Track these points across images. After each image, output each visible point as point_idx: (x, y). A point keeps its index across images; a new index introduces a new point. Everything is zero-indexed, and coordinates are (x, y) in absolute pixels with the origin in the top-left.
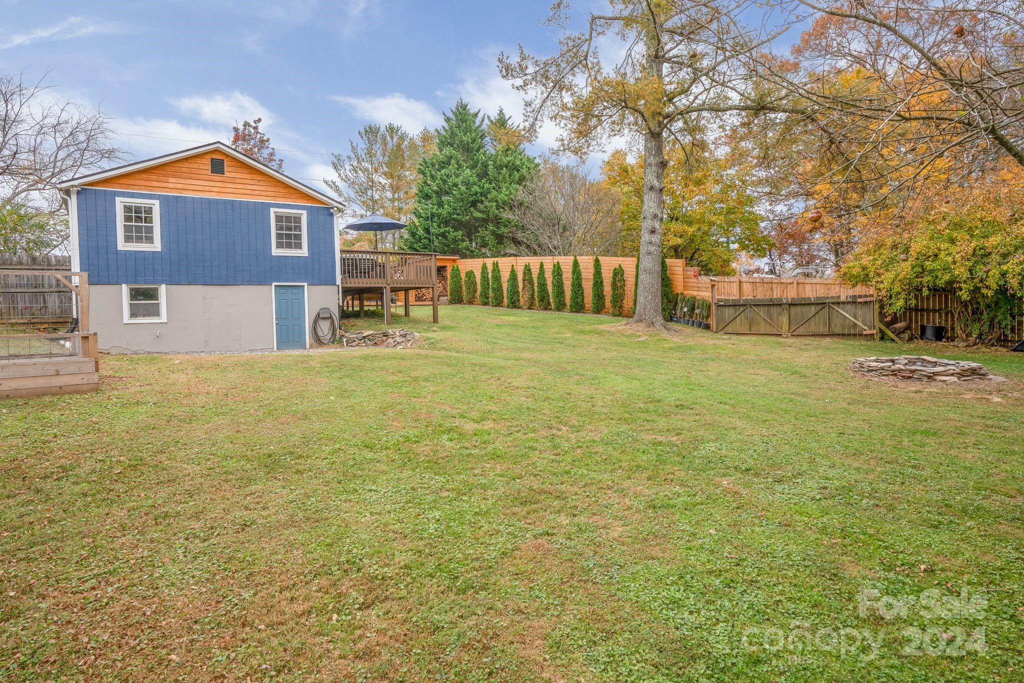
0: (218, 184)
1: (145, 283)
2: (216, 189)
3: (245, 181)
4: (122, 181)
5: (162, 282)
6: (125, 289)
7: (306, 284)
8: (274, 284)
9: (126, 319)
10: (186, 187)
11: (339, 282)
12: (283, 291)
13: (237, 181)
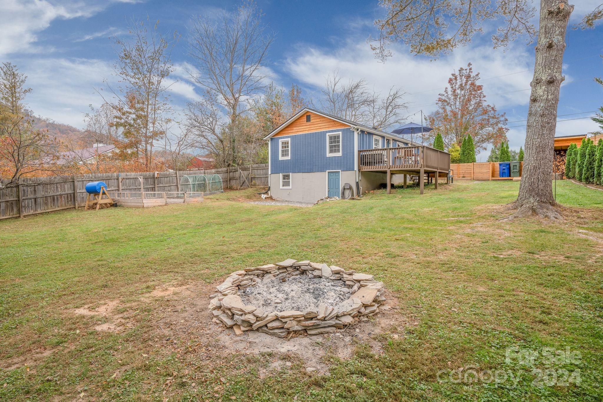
0: (308, 127)
1: (286, 173)
2: (307, 129)
3: (318, 123)
4: (281, 133)
5: (290, 172)
6: (281, 175)
7: (340, 171)
8: (327, 171)
9: (281, 187)
10: (298, 130)
11: (356, 168)
12: (332, 174)
13: (315, 123)
